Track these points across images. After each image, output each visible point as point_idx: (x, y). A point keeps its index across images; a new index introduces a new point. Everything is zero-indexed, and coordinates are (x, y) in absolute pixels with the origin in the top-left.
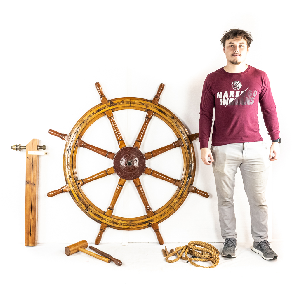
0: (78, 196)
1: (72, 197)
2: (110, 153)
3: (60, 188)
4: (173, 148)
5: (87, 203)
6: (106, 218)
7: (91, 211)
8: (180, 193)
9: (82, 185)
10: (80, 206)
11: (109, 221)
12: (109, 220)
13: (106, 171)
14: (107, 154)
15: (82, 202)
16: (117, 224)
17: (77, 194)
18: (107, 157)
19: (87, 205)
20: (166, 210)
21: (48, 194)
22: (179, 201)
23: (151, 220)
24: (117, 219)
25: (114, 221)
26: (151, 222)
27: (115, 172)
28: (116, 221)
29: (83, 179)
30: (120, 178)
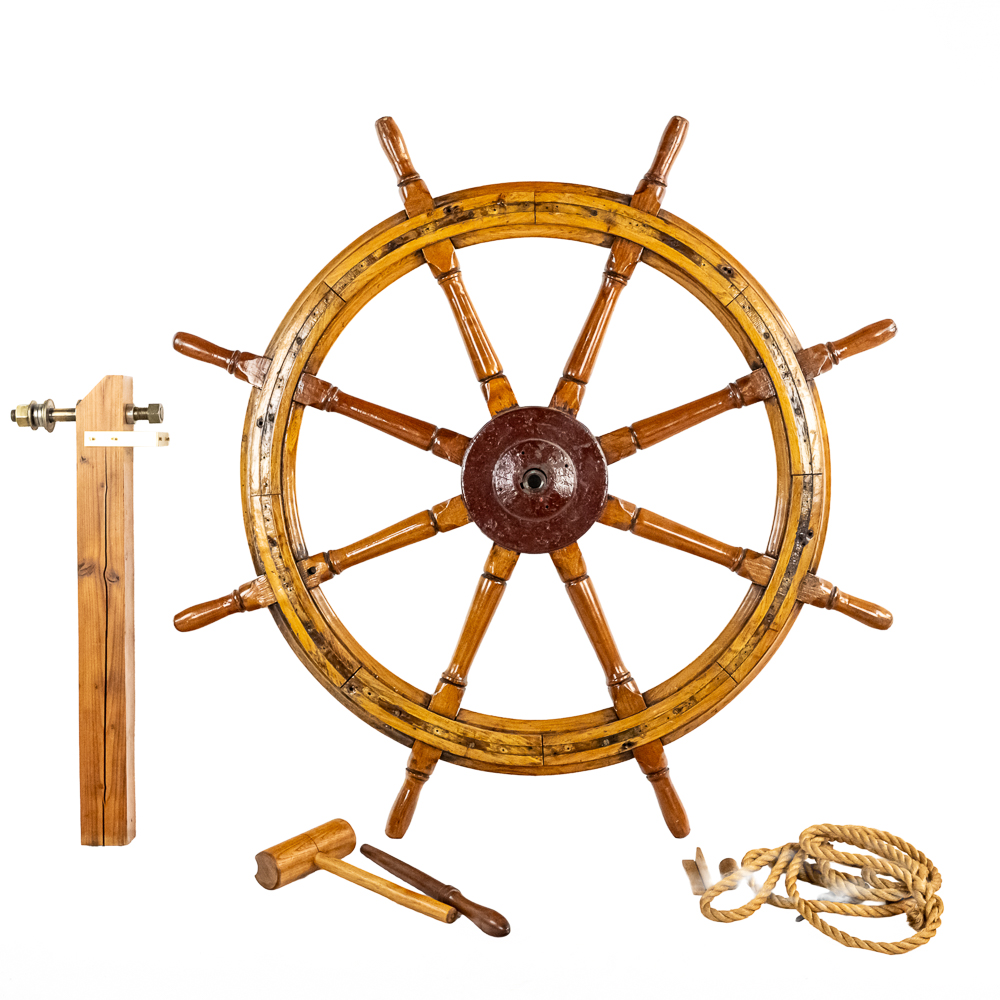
0: (307, 625)
1: (282, 629)
2: (446, 434)
3: (229, 592)
4: (728, 408)
5: (350, 659)
6: (436, 723)
7: (366, 690)
8: (762, 611)
9: (325, 578)
10: (316, 669)
11: (446, 736)
12: (447, 732)
13: (428, 514)
14: (433, 440)
15: (329, 652)
16: (484, 750)
17: (306, 618)
18: (435, 453)
19: (351, 666)
20: (697, 684)
21: (177, 617)
22: (755, 645)
23: (634, 732)
24: (483, 727)
25: (470, 735)
26: (632, 740)
27: (471, 521)
28: (479, 734)
29: (331, 552)
30: (494, 545)
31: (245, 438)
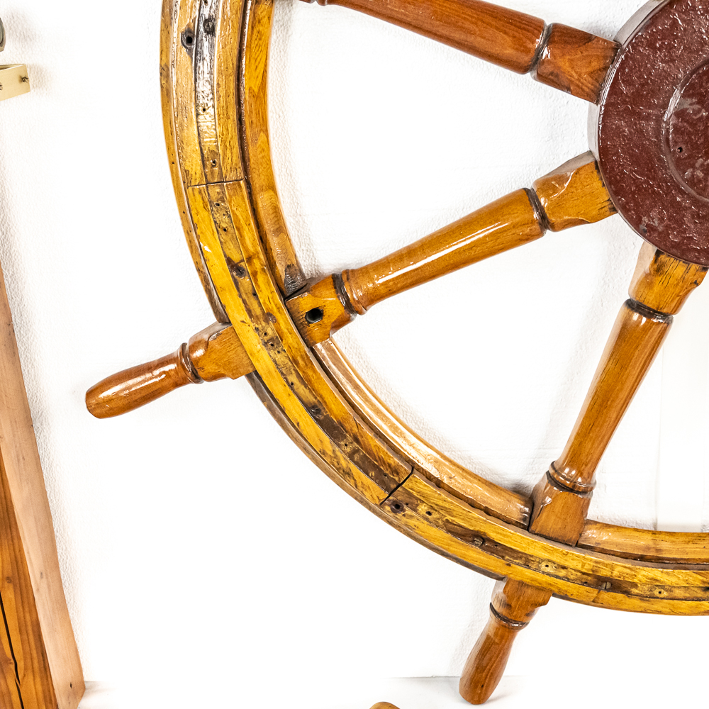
0: (315, 410)
2: (563, 37)
3: (174, 349)
5: (394, 460)
6: (545, 555)
7: (423, 509)
9: (339, 324)
11: (562, 573)
12: (564, 568)
13: (529, 196)
14: (539, 51)
15: (355, 451)
16: (627, 593)
17: (312, 399)
18: (542, 78)
19: (396, 471)
21: (91, 394)
24: (625, 556)
25: (605, 572)
27: (613, 210)
28: (619, 569)
29: (348, 273)
30: (658, 254)
31: (165, 72)
